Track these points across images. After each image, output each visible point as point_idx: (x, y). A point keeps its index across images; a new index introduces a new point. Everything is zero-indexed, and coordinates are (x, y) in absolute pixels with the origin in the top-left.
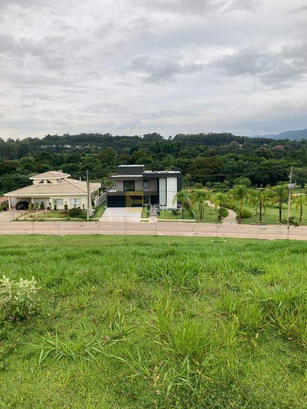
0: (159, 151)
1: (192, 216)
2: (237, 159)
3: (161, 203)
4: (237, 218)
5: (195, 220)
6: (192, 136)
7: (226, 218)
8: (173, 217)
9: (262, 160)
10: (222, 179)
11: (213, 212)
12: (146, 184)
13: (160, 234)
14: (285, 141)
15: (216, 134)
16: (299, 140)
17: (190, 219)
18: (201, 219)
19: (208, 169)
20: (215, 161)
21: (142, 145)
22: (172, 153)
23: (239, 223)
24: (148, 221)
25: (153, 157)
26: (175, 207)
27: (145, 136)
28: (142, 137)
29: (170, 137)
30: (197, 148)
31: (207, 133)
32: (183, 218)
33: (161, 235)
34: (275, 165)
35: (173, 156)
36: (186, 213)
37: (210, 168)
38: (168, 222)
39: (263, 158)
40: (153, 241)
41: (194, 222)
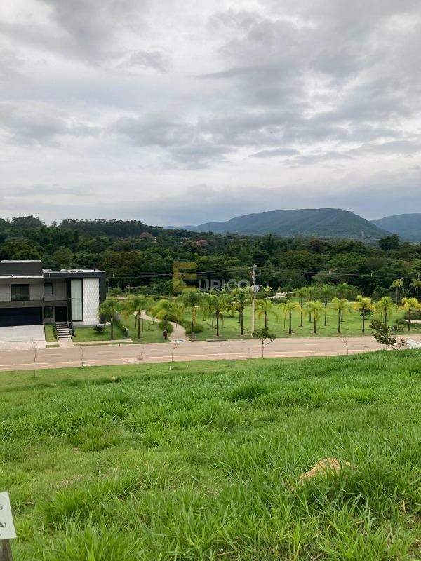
0: (46, 241)
1: (124, 334)
2: (164, 256)
3: (73, 318)
4: (187, 333)
5: (130, 341)
6: (87, 222)
7: (172, 334)
8: (97, 338)
9: (196, 256)
10: (146, 282)
11: (152, 327)
12: (49, 290)
13: (86, 364)
14: (208, 234)
15: (120, 222)
16: (224, 233)
17: (124, 339)
18: (138, 338)
19: (126, 268)
20: (135, 258)
21: (13, 233)
22: (66, 246)
23: (193, 339)
24: (59, 346)
25: (39, 250)
26: (96, 322)
27: (15, 219)
28: (11, 221)
29: (55, 222)
30: (98, 239)
31: (108, 220)
32: (112, 339)
33: (89, 365)
34: (212, 263)
35: (68, 249)
36: (116, 330)
37: (129, 266)
38: (91, 345)
39: (196, 254)
40: (81, 376)
41: (130, 343)
